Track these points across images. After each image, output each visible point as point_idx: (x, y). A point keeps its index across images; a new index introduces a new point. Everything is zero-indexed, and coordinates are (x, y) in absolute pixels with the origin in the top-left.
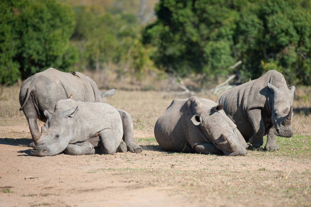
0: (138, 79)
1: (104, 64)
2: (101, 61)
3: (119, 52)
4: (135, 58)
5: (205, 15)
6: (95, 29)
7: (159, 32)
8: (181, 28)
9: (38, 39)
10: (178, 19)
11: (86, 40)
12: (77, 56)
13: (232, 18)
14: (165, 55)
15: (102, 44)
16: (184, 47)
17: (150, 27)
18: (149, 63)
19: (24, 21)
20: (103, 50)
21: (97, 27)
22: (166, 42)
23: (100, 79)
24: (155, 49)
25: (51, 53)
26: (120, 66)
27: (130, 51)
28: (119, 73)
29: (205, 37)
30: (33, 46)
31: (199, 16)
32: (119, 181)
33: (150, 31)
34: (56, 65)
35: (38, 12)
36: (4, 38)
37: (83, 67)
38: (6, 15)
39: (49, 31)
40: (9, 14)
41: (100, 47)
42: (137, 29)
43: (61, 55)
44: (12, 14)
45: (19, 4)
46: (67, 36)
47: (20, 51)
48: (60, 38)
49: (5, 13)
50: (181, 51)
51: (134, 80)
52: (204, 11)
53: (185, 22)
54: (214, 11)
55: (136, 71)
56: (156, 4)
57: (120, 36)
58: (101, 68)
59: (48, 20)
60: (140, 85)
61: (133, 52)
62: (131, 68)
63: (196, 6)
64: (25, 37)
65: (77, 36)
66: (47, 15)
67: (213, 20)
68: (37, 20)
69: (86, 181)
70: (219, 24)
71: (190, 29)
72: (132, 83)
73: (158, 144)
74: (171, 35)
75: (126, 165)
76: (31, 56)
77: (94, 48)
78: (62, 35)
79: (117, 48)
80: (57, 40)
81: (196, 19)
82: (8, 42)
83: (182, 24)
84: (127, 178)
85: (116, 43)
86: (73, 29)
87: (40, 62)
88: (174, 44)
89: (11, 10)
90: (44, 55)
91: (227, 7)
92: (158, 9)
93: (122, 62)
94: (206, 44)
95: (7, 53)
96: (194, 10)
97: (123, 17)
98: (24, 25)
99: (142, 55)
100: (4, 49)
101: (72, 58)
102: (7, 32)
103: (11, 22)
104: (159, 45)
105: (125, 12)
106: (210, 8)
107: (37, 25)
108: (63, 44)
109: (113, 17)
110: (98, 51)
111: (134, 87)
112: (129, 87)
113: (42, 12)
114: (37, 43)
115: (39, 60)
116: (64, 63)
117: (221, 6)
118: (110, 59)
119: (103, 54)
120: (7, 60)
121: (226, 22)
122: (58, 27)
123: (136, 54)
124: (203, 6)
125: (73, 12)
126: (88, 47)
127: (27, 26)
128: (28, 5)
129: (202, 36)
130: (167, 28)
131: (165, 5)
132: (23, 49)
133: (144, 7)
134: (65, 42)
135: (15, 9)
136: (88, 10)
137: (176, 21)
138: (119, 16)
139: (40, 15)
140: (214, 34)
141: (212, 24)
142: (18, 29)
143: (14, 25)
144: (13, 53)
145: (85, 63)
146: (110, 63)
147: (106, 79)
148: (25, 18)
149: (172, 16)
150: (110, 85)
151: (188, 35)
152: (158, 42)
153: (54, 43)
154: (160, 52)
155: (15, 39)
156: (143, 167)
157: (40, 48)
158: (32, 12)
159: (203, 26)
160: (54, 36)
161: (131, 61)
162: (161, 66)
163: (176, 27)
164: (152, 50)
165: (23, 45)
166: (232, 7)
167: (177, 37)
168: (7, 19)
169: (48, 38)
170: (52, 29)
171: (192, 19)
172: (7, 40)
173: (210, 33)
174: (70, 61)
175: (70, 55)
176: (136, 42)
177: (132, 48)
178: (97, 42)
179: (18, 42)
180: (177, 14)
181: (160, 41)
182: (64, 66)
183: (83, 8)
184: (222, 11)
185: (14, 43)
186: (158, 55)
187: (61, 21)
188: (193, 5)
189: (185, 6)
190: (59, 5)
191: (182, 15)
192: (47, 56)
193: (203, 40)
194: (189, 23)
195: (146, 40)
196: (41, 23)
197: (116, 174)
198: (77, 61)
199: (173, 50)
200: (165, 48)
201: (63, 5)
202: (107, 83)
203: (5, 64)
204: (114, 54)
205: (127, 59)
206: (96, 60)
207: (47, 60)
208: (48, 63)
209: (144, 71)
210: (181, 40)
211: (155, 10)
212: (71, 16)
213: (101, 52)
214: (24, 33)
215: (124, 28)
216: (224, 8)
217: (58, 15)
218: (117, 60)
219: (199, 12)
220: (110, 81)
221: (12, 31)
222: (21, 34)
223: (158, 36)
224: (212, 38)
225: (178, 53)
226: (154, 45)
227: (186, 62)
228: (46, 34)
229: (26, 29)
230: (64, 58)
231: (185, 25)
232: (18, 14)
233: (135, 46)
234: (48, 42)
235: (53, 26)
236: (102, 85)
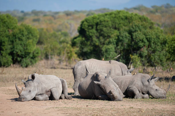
0: (69, 64)
1: (53, 56)
2: (51, 55)
3: (60, 51)
4: (68, 53)
5: (102, 32)
6: (49, 39)
7: (80, 41)
8: (90, 39)
9: (21, 44)
10: (89, 34)
11: (44, 44)
12: (40, 52)
13: (115, 34)
14: (83, 52)
15: (52, 47)
16: (92, 48)
17: (75, 38)
18: (75, 56)
19: (14, 36)
20: (52, 50)
21: (50, 38)
22: (83, 45)
23: (51, 63)
24: (78, 49)
25: (27, 51)
26: (60, 57)
27: (65, 50)
28: (60, 61)
29: (102, 43)
30: (18, 48)
31: (99, 33)
32: (61, 113)
33: (75, 40)
34: (30, 57)
35: (21, 31)
36: (4, 44)
37: (43, 58)
38: (5, 33)
39: (26, 41)
40: (7, 33)
41: (51, 48)
42: (69, 39)
43: (32, 52)
44: (8, 32)
45: (12, 27)
46: (35, 43)
47: (12, 50)
48: (31, 44)
49: (5, 32)
50: (90, 50)
51: (68, 64)
52: (102, 30)
53: (93, 36)
54: (107, 30)
55: (68, 60)
56: (78, 27)
57: (61, 43)
58: (51, 58)
59: (26, 35)
60: (70, 66)
61: (67, 51)
62: (66, 58)
63: (98, 28)
64: (15, 43)
65: (40, 42)
66: (26, 33)
67: (106, 35)
68: (20, 35)
69: (45, 114)
70: (109, 37)
71: (95, 39)
72: (66, 66)
74: (86, 42)
75: (64, 105)
76: (17, 52)
77: (48, 48)
78: (33, 42)
79: (59, 49)
80: (30, 45)
81: (98, 34)
82: (6, 46)
83: (91, 37)
84: (65, 112)
85: (59, 46)
86: (38, 39)
87: (22, 56)
88: (87, 46)
89: (8, 31)
90: (24, 52)
91: (113, 28)
92: (79, 29)
93: (61, 55)
94: (102, 47)
95: (6, 51)
96: (97, 30)
97: (62, 34)
98: (14, 37)
99: (71, 52)
100: (4, 49)
101: (37, 53)
102: (6, 41)
103: (8, 36)
104: (80, 47)
105: (63, 31)
106: (104, 29)
107: (21, 38)
108: (33, 47)
109: (57, 33)
110: (50, 50)
111: (67, 67)
112: (65, 67)
113: (23, 31)
114: (20, 46)
115: (21, 54)
116: (33, 56)
117: (110, 28)
118: (56, 54)
119: (52, 51)
120: (6, 54)
121: (112, 36)
122: (31, 39)
123: (69, 51)
124: (101, 28)
125: (38, 31)
126: (45, 48)
127: (16, 38)
128: (16, 28)
129: (101, 42)
130: (84, 39)
131: (83, 28)
132: (14, 49)
133: (72, 28)
134: (34, 46)
135: (10, 30)
136: (45, 30)
137: (88, 35)
138: (60, 33)
139: (22, 33)
140: (107, 42)
141: (105, 36)
142: (11, 40)
143: (9, 38)
144: (9, 51)
145: (44, 56)
146: (56, 56)
147: (54, 63)
148: (15, 34)
149: (86, 33)
150: (56, 66)
151: (94, 42)
152: (79, 45)
153: (28, 46)
154: (80, 51)
155: (10, 44)
156: (72, 107)
157: (22, 49)
158: (18, 32)
159: (101, 38)
160: (29, 43)
161: (66, 55)
162: (81, 57)
163: (88, 38)
164: (76, 49)
165: (14, 47)
166: (115, 28)
167: (89, 43)
168: (6, 34)
169: (26, 44)
170: (28, 40)
171: (96, 34)
172: (6, 45)
173: (105, 41)
174: (36, 55)
175: (36, 52)
176: (69, 45)
177: (66, 49)
178: (50, 46)
179: (11, 46)
180: (88, 32)
181: (80, 45)
182: (33, 57)
183: (42, 29)
184: (110, 30)
185: (9, 47)
186: (79, 51)
187: (32, 36)
188: (96, 27)
189: (92, 28)
190: (31, 28)
191: (91, 32)
192: (25, 53)
193: (101, 44)
194: (94, 36)
195: (74, 44)
196: (22, 36)
197: (60, 110)
198: (40, 55)
199: (86, 49)
200: (83, 48)
201: (33, 28)
202: (54, 65)
203: (5, 57)
204: (58, 51)
205: (64, 54)
206: (49, 54)
207: (25, 54)
208: (26, 56)
209: (72, 59)
210: (90, 44)
211: (78, 30)
212: (37, 34)
213: (51, 50)
214: (14, 41)
215: (62, 38)
216: (112, 29)
217: (31, 32)
218: (59, 54)
219: (99, 31)
221: (8, 41)
222: (12, 42)
223: (79, 42)
224: (106, 44)
225: (89, 51)
226: (77, 47)
227: (93, 55)
228: (25, 42)
229: (15, 40)
230: (33, 53)
231: (93, 37)
232: (11, 32)
233: (68, 48)
234: (25, 46)
235: (28, 38)
236: (52, 66)
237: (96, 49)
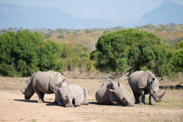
0: (89, 74)
1: (75, 68)
2: (73, 66)
3: (81, 63)
4: (87, 65)
5: (117, 47)
6: (71, 53)
7: (97, 55)
8: (106, 53)
9: (47, 58)
10: (105, 49)
11: (67, 58)
12: (63, 64)
13: (128, 49)
14: (100, 64)
15: (74, 60)
16: (108, 61)
17: (94, 52)
18: (93, 67)
19: (42, 50)
20: (74, 62)
21: (72, 52)
22: (100, 59)
23: (73, 74)
24: (96, 61)
25: (53, 63)
26: (81, 69)
27: (85, 62)
28: (81, 72)
29: (117, 56)
30: (45, 61)
31: (114, 48)
32: (81, 117)
33: (93, 54)
34: (55, 68)
35: (48, 47)
36: (33, 58)
37: (66, 69)
38: (34, 48)
39: (52, 55)
40: (36, 48)
41: (73, 61)
42: (88, 53)
43: (57, 64)
44: (36, 47)
45: (40, 43)
46: (59, 56)
47: (40, 63)
48: (56, 57)
49: (34, 47)
50: (106, 62)
51: (87, 74)
52: (116, 46)
53: (108, 50)
54: (120, 45)
55: (88, 71)
56: (96, 43)
57: (81, 56)
58: (73, 69)
59: (51, 50)
60: (89, 76)
61: (86, 63)
62: (86, 69)
63: (113, 44)
64: (42, 57)
65: (63, 56)
66: (51, 48)
67: (120, 50)
68: (47, 50)
69: (67, 117)
70: (122, 51)
71: (110, 53)
72: (86, 76)
73: (97, 102)
74: (102, 55)
75: (83, 110)
76: (44, 65)
77: (70, 61)
78: (57, 56)
79: (80, 61)
80: (55, 58)
81: (113, 49)
82: (35, 59)
83: (107, 51)
84: (84, 116)
85: (79, 59)
86: (61, 53)
87: (48, 67)
88: (104, 59)
89: (37, 46)
90: (50, 64)
91: (126, 44)
92: (97, 45)
93: (82, 67)
94: (117, 59)
95: (34, 63)
96: (112, 45)
97: (82, 48)
98: (42, 52)
99: (90, 64)
100: (33, 62)
101: (61, 65)
102: (35, 55)
103: (36, 51)
104: (97, 60)
105: (83, 46)
106: (118, 44)
107: (47, 52)
108: (57, 60)
109: (78, 48)
110: (72, 62)
111: (87, 77)
112: (85, 77)
113: (49, 47)
114: (47, 59)
115: (48, 66)
116: (58, 67)
117: (123, 44)
118: (77, 66)
119: (74, 64)
120: (35, 66)
121: (125, 50)
122: (56, 53)
123: (88, 64)
124: (116, 43)
125: (62, 46)
126: (68, 61)
127: (43, 52)
128: (43, 44)
129: (115, 56)
130: (101, 53)
131: (100, 43)
132: (41, 62)
133: (91, 44)
134: (58, 59)
135: (38, 46)
136: (68, 46)
137: (104, 50)
138: (81, 48)
139: (48, 48)
140: (120, 55)
141: (119, 51)
142: (39, 54)
143: (38, 52)
144: (37, 64)
145: (67, 68)
146: (77, 67)
147: (75, 74)
148: (42, 49)
149: (103, 48)
150: (77, 76)
151: (109, 56)
152: (97, 59)
153: (54, 59)
154: (98, 63)
155: (38, 58)
156: (91, 111)
157: (48, 61)
158: (45, 47)
159: (116, 52)
160: (54, 56)
161: (86, 66)
162: (98, 69)
163: (104, 52)
164: (94, 62)
165: (41, 60)
166: (128, 44)
167: (105, 56)
168: (35, 49)
169: (51, 57)
170: (53, 53)
171: (111, 49)
172: (35, 58)
173: (118, 55)
174: (60, 67)
175: (60, 64)
176: (88, 58)
177: (86, 61)
178: (72, 59)
179: (39, 59)
180: (105, 47)
181: (98, 58)
182: (58, 68)
183: (66, 45)
184: (124, 46)
185: (37, 60)
186: (97, 64)
187: (57, 50)
188: (112, 43)
189: (108, 43)
190: (56, 44)
191: (107, 47)
192: (51, 65)
193: (116, 58)
194: (110, 51)
195: (92, 58)
196: (48, 51)
197: (79, 114)
198: (63, 66)
199: (103, 62)
200: (100, 61)
201: (58, 43)
202: (75, 76)
203: (34, 68)
204: (79, 64)
205: (84, 66)
206: (71, 66)
207: (51, 66)
208: (51, 67)
209: (91, 70)
210: (106, 58)
211: (96, 45)
212: (61, 48)
213: (73, 63)
214: (42, 55)
215: (83, 53)
216: (125, 44)
217: (56, 47)
218: (80, 66)
219: (114, 46)
220: (77, 75)
221: (37, 55)
222: (40, 55)
223: (97, 56)
224: (119, 57)
225: (105, 63)
226: (95, 60)
227: (109, 67)
228: (51, 56)
229: (42, 54)
230: (58, 65)
231: (108, 51)
232: (39, 47)
233: (87, 60)
234: (51, 59)
235: (53, 52)
236: (73, 77)
237: (112, 62)
